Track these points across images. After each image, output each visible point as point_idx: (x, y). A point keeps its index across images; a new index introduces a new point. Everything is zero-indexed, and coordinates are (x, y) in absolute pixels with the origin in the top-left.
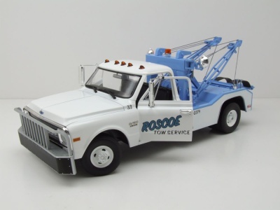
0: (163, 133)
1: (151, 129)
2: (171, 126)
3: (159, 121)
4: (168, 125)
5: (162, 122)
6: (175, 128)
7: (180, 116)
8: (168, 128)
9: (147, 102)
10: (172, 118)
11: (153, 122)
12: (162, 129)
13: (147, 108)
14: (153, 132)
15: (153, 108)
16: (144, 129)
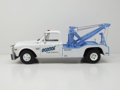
0: (49, 53)
1: (45, 51)
2: (52, 50)
3: (48, 48)
4: (51, 50)
5: (49, 49)
6: (53, 51)
7: (55, 46)
8: (51, 51)
9: (43, 42)
10: (52, 47)
11: (46, 48)
12: (49, 51)
13: (44, 44)
14: (46, 52)
15: (46, 44)
16: (43, 51)
